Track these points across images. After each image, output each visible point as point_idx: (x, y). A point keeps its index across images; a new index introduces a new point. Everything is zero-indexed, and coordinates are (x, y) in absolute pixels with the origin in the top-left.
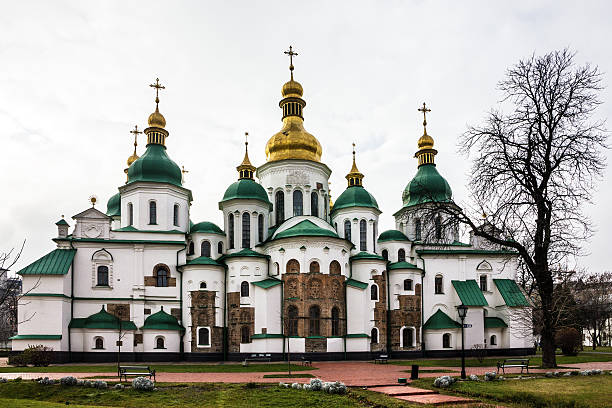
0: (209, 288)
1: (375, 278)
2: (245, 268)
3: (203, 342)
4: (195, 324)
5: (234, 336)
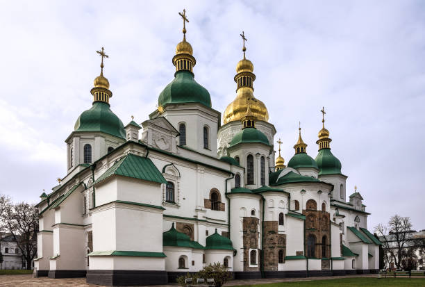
2: (281, 202)
3: (253, 262)
4: (248, 246)
5: (272, 258)
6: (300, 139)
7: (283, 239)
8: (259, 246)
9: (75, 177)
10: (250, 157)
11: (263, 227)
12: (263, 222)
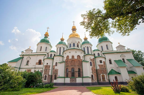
0: (48, 65)
1: (91, 60)
2: (57, 59)
3: (45, 79)
4: (44, 74)
5: (53, 77)
8: (50, 74)
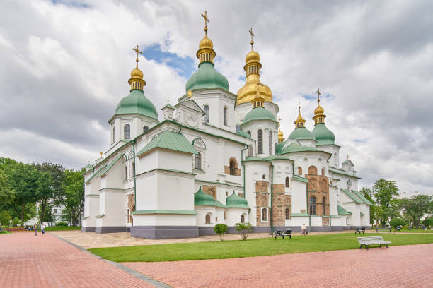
0: (266, 179)
2: (287, 168)
3: (264, 218)
4: (260, 205)
5: (280, 215)
6: (300, 115)
7: (289, 199)
8: (269, 205)
9: (118, 150)
10: (260, 132)
11: (272, 189)
12: (272, 185)
